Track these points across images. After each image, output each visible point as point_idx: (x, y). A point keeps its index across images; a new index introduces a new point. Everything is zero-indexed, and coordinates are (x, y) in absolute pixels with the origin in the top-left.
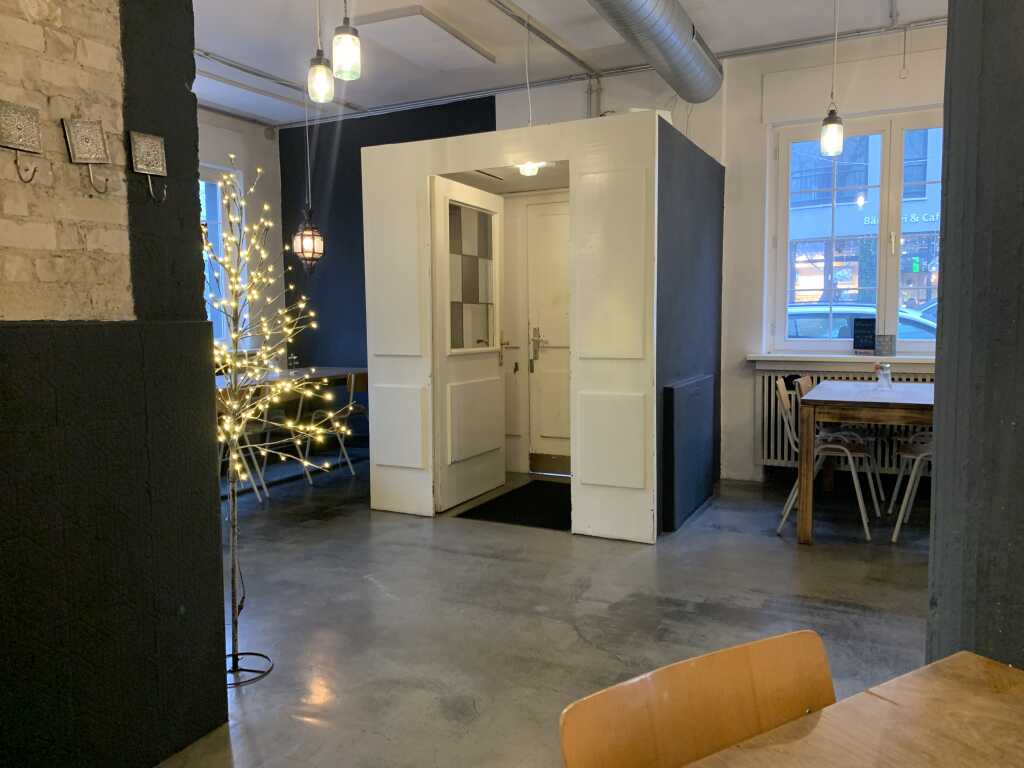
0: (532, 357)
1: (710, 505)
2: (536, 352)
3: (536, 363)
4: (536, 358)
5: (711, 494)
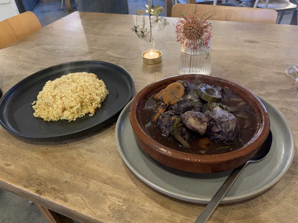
1: (39, 5)
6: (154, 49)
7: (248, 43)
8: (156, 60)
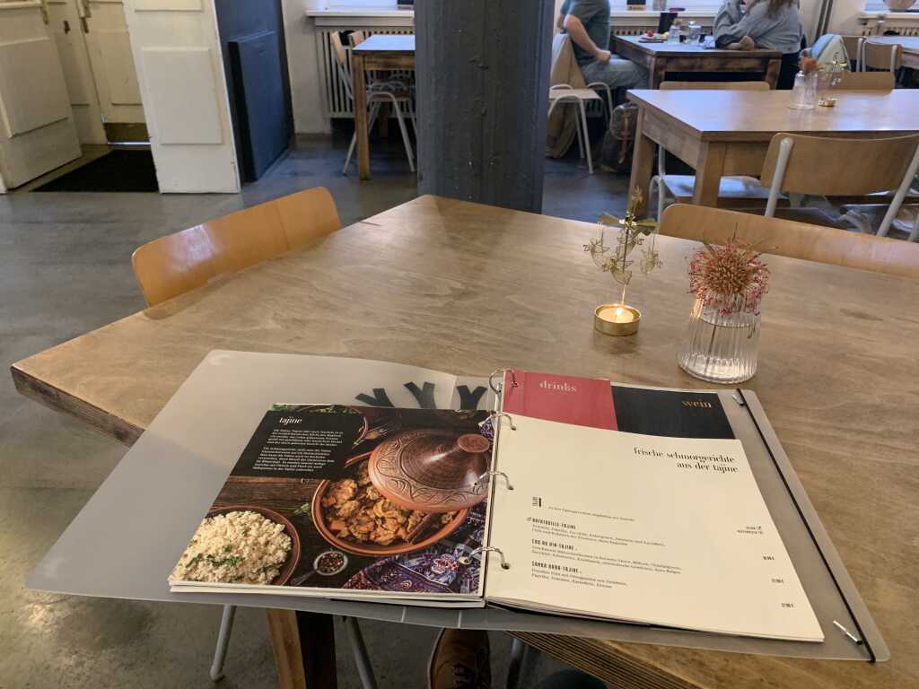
0: (83, 15)
1: (287, 155)
2: (86, 8)
3: (89, 21)
4: (88, 15)
5: (287, 147)
6: (623, 302)
7: (851, 318)
8: (625, 326)
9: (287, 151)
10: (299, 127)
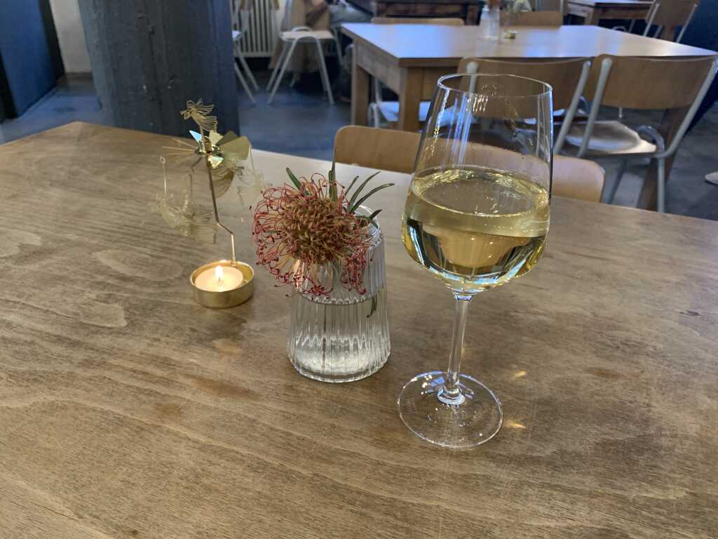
1: (54, 94)
5: (54, 85)
9: (53, 90)
10: (68, 67)
